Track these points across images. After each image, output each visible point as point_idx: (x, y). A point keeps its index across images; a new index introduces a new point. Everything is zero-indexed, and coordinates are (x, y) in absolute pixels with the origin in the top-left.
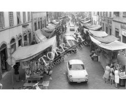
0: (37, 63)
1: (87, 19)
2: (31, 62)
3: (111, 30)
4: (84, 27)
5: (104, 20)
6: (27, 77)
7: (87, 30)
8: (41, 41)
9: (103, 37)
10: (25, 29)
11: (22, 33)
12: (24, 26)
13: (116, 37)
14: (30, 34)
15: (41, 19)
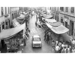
0: (14, 40)
1: (44, 12)
2: (10, 40)
3: (58, 18)
4: (42, 17)
5: (54, 13)
6: (8, 48)
7: (44, 18)
8: (16, 26)
9: (54, 23)
10: (6, 18)
11: (4, 21)
12: (6, 17)
13: (61, 22)
14: (9, 21)
15: (16, 11)
